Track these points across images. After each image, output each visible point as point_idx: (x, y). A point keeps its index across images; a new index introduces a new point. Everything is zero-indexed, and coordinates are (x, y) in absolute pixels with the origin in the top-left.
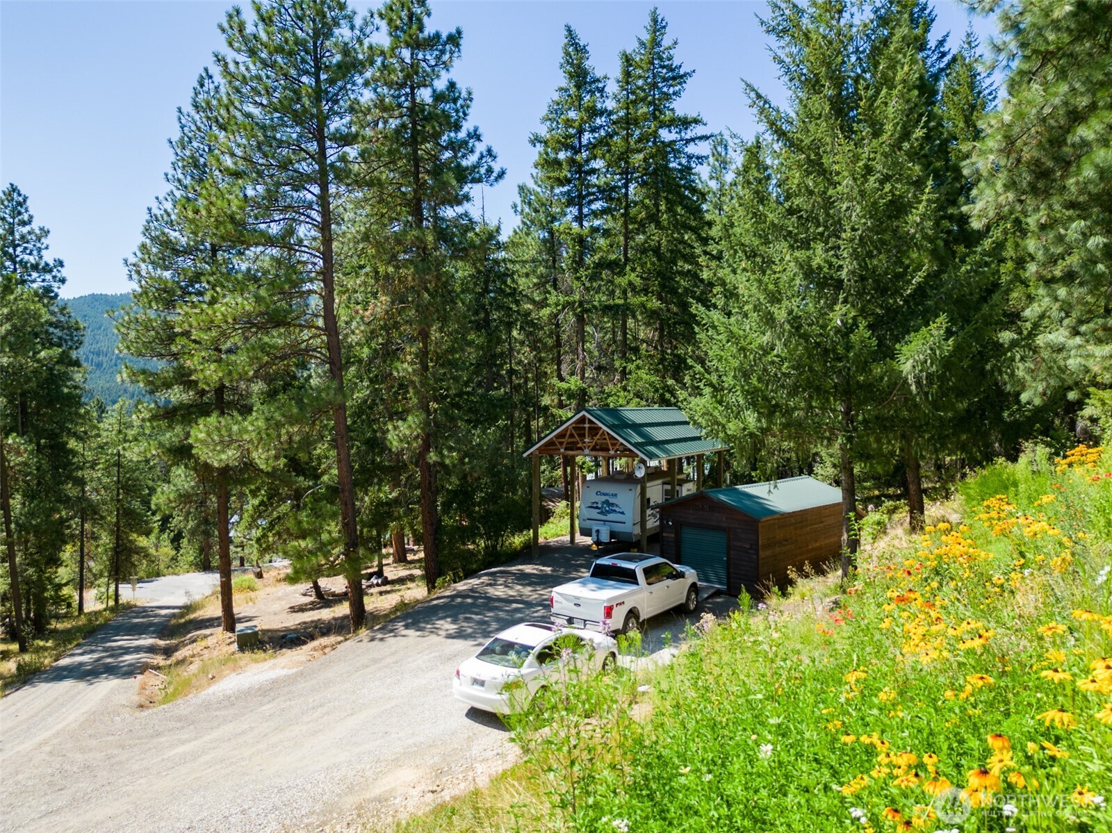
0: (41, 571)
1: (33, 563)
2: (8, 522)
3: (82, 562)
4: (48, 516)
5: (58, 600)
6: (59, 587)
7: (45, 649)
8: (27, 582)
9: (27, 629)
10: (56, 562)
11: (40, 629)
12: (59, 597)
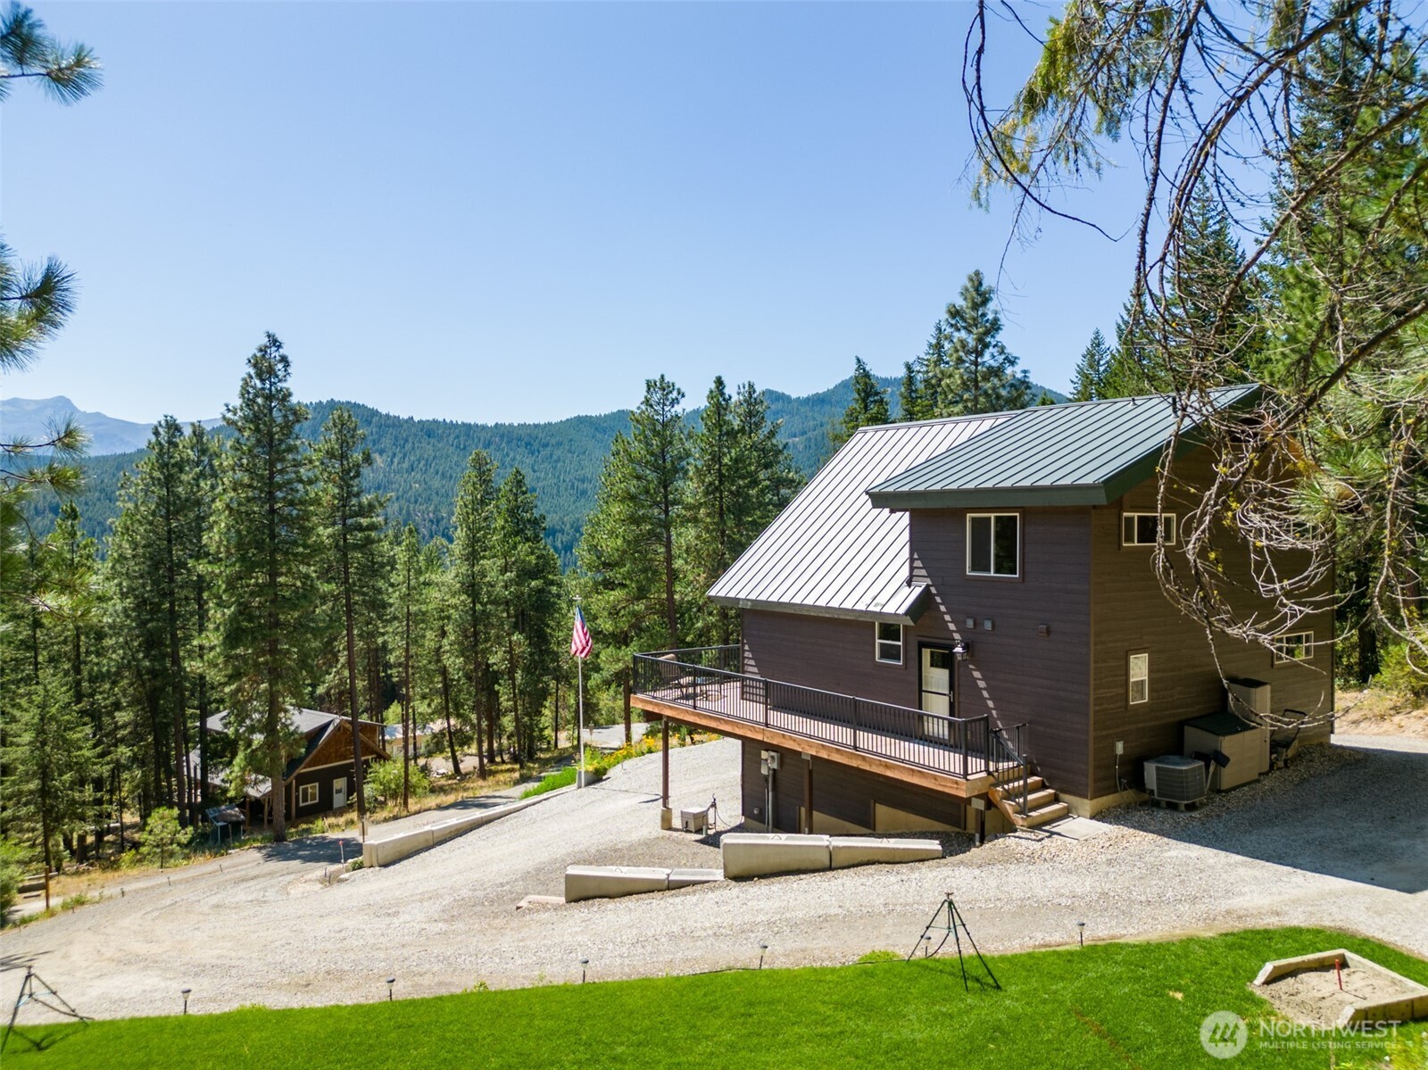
0: (531, 719)
1: (528, 714)
2: (514, 689)
3: (557, 712)
4: (536, 685)
5: (542, 738)
6: (542, 730)
7: (534, 768)
8: (525, 726)
9: (524, 757)
10: (539, 713)
11: (531, 758)
12: (542, 736)
